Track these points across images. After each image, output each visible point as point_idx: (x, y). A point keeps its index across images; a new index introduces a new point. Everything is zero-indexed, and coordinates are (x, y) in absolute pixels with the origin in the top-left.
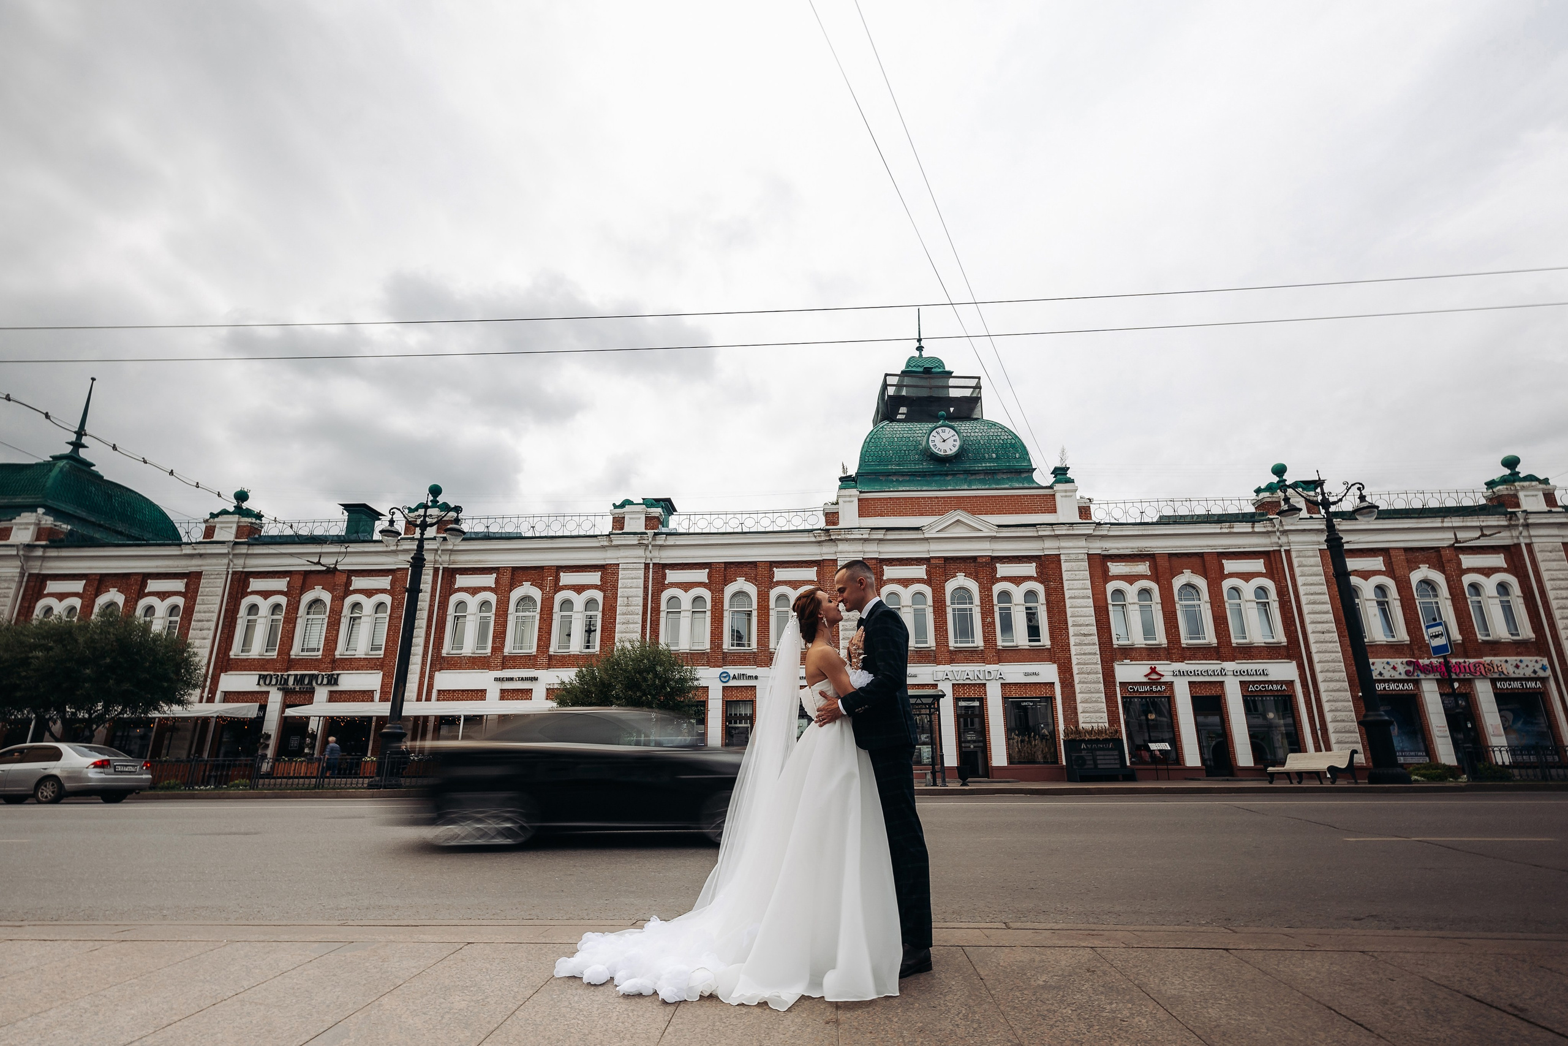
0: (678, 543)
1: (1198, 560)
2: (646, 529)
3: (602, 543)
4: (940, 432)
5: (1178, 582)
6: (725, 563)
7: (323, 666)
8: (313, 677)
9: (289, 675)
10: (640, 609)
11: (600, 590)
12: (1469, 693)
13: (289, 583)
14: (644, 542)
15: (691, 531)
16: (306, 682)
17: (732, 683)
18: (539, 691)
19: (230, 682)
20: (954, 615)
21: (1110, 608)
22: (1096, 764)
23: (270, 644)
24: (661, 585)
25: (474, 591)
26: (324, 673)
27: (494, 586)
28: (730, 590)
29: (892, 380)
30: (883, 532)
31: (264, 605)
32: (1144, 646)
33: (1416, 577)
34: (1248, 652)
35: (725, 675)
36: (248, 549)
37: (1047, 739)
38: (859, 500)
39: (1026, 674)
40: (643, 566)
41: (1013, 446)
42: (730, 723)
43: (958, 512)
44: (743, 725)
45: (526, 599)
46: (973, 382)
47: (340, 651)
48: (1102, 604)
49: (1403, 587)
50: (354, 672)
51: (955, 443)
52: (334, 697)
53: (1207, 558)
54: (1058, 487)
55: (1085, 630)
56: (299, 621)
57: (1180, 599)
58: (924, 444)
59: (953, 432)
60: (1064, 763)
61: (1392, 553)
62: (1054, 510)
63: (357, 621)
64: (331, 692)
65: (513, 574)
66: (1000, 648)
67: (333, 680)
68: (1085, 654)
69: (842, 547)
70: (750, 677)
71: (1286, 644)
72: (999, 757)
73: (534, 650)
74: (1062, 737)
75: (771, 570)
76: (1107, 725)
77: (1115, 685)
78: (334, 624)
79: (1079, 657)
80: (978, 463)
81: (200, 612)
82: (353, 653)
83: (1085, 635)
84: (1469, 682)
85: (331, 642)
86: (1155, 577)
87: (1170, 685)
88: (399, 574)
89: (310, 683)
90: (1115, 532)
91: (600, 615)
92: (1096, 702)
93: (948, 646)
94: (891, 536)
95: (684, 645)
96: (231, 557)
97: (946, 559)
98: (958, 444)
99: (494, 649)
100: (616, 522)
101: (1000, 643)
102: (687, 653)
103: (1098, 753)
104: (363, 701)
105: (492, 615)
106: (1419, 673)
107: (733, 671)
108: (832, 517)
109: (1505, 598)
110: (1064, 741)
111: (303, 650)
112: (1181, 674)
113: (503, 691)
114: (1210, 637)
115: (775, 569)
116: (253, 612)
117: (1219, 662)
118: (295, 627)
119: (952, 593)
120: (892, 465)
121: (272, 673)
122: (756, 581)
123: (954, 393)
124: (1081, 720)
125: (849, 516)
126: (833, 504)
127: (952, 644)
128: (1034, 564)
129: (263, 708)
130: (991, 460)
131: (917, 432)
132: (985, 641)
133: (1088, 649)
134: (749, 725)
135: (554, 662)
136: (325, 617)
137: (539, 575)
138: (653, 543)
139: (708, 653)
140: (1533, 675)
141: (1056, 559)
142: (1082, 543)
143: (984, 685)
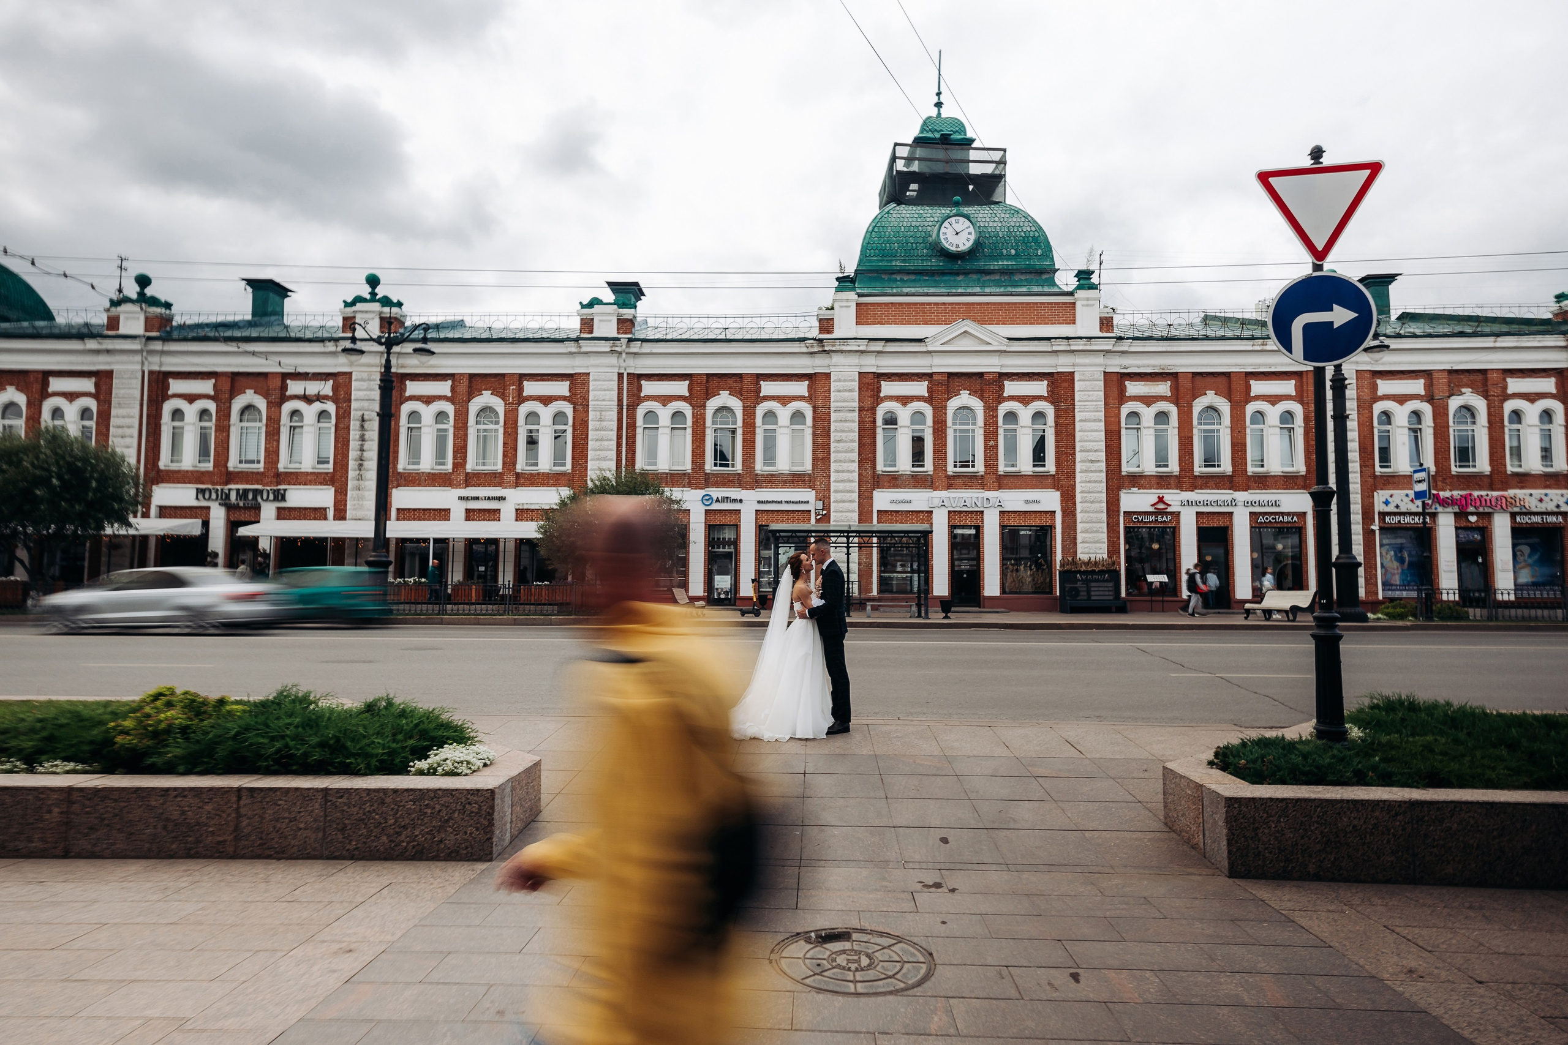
0: (655, 351)
1: (1222, 380)
2: (618, 333)
3: (569, 350)
4: (954, 222)
5: (1199, 404)
6: (707, 374)
7: (266, 480)
8: (256, 492)
9: (230, 490)
10: (614, 425)
11: (569, 401)
12: (1487, 527)
13: (215, 386)
14: (617, 349)
15: (669, 337)
16: (250, 496)
17: (716, 506)
18: (508, 511)
19: (164, 495)
20: (955, 436)
21: (1123, 432)
22: (1089, 596)
23: (204, 453)
24: (636, 399)
25: (428, 400)
26: (269, 488)
27: (449, 394)
28: (713, 404)
29: (903, 152)
30: (882, 343)
31: (191, 411)
32: (1154, 474)
33: (1454, 403)
34: (1263, 481)
35: (707, 498)
36: (163, 345)
37: (1043, 570)
38: (858, 305)
39: (1027, 502)
40: (616, 378)
41: (1036, 240)
42: (713, 548)
43: (967, 322)
44: (727, 550)
45: (486, 410)
46: (997, 156)
47: (283, 465)
48: (1114, 427)
49: (1440, 414)
50: (302, 487)
51: (969, 236)
52: (283, 514)
53: (1234, 379)
54: (1080, 294)
55: (1092, 456)
56: (233, 430)
57: (1200, 424)
58: (934, 235)
59: (968, 223)
60: (1058, 594)
61: (1435, 375)
62: (1072, 321)
63: (297, 430)
64: (279, 509)
65: (470, 382)
66: (1002, 473)
67: (280, 496)
68: (1090, 482)
69: (836, 359)
70: (735, 501)
71: (1304, 473)
72: (991, 586)
73: (499, 467)
74: (1058, 568)
75: (758, 384)
76: (1105, 556)
77: (1119, 515)
78: (273, 433)
79: (1083, 485)
80: (994, 260)
81: (118, 417)
82: (297, 465)
83: (1092, 461)
84: (1488, 516)
85: (272, 454)
86: (1176, 398)
87: (1177, 515)
88: (340, 379)
89: (255, 498)
90: (1138, 346)
91: (570, 430)
92: (1097, 532)
93: (946, 470)
94: (891, 347)
95: (663, 465)
96: (145, 354)
97: (950, 375)
98: (973, 238)
99: (455, 465)
100: (585, 324)
101: (1002, 468)
102: (667, 474)
103: (1093, 584)
104: (315, 519)
105: (450, 426)
106: (1438, 506)
107: (716, 493)
108: (826, 325)
109: (1546, 427)
110: (1060, 572)
111: (241, 462)
112: (1190, 503)
113: (468, 511)
114: (1226, 466)
115: (762, 382)
116: (176, 417)
117: (1231, 491)
118: (228, 436)
119: (954, 413)
120: (896, 260)
121: (210, 486)
122: (742, 395)
123: (975, 169)
124: (1079, 551)
125: (846, 325)
126: (827, 309)
127: (951, 469)
128: (1046, 382)
129: (206, 524)
130: (1009, 257)
131: (928, 219)
132: (986, 466)
133: (1094, 476)
134: (732, 550)
135: (522, 480)
136: (262, 425)
137: (500, 384)
138: (627, 350)
139: (689, 474)
140: (1556, 510)
141: (1068, 378)
142: (1100, 359)
143: (982, 512)
